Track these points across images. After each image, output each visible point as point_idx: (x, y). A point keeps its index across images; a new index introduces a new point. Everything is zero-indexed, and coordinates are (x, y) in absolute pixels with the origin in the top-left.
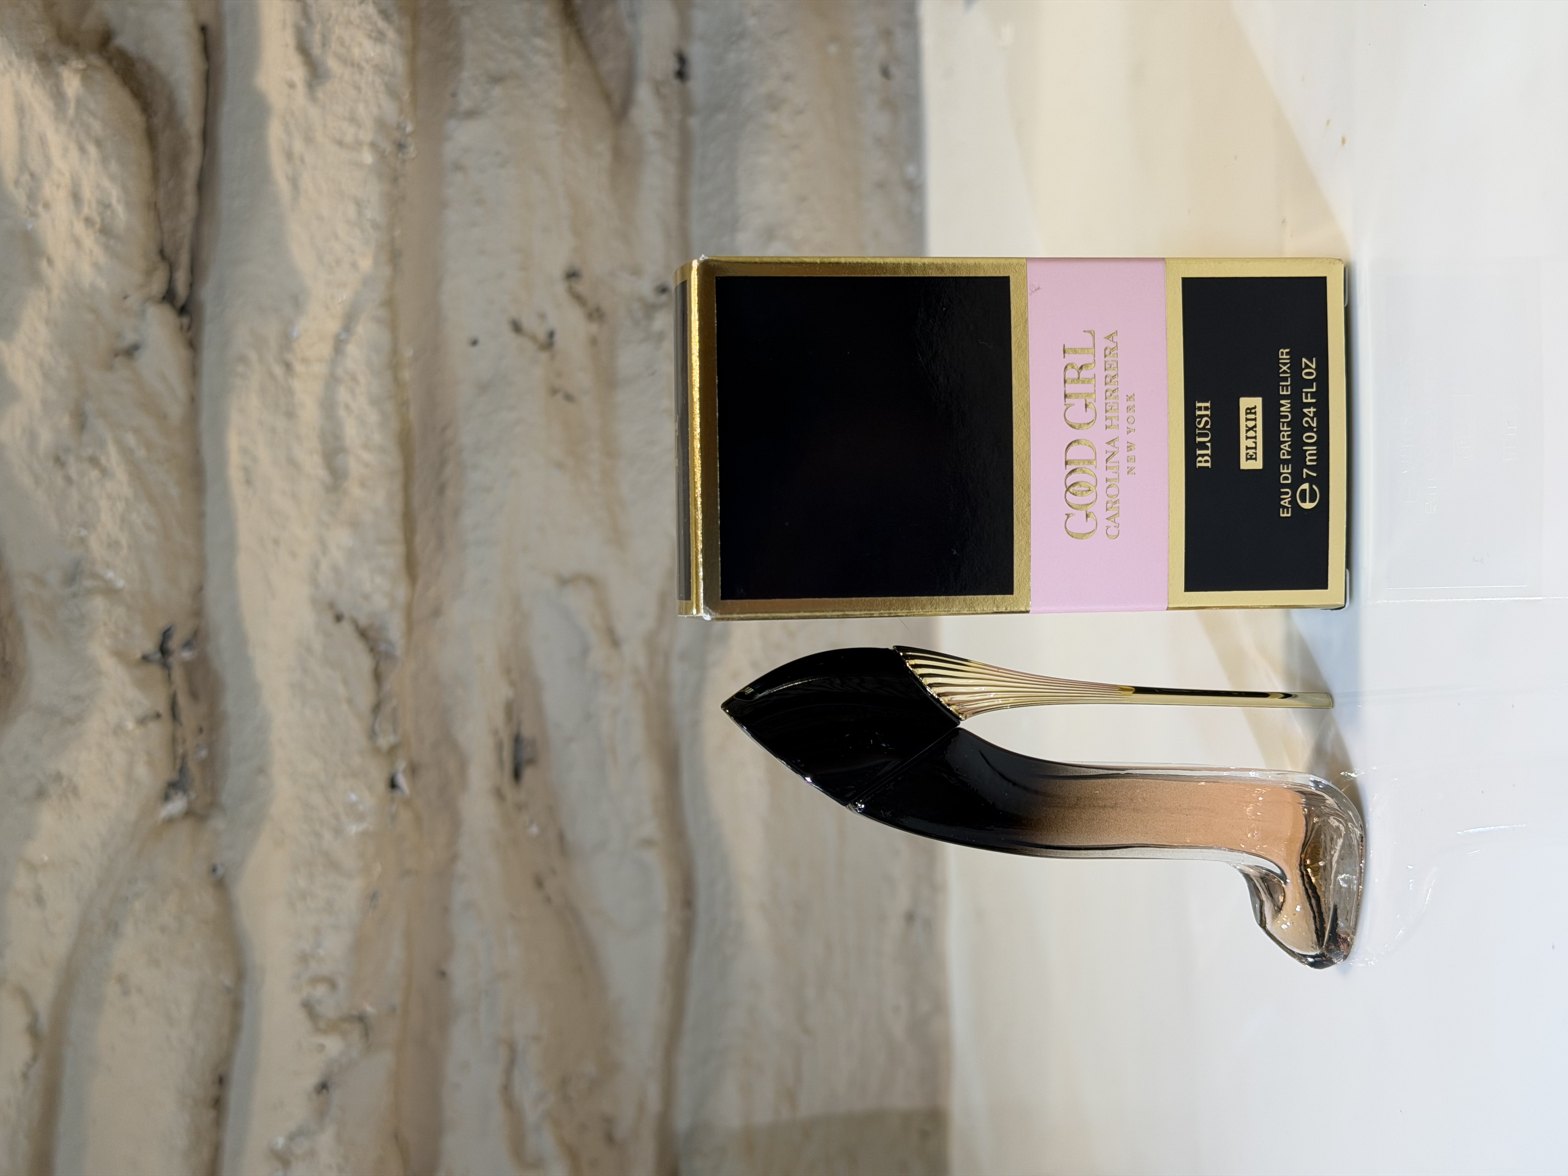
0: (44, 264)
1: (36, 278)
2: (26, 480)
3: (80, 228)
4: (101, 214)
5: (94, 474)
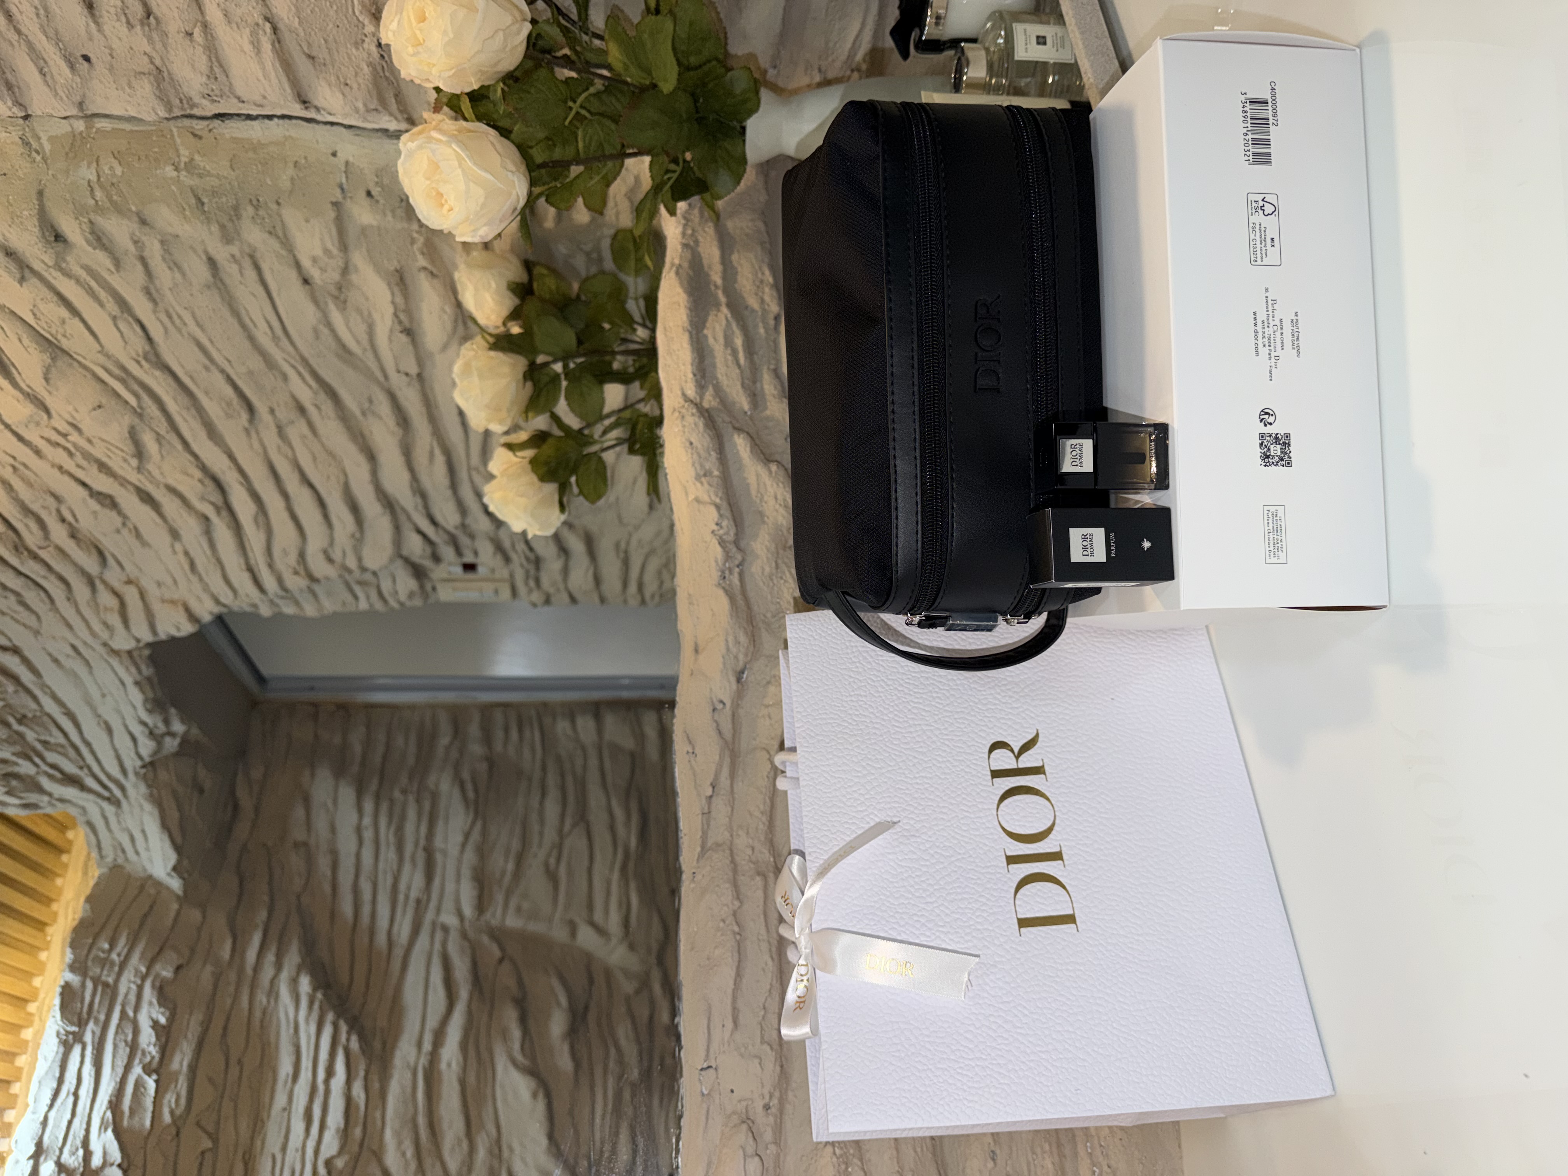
0: (766, 518)
1: (764, 522)
2: (761, 584)
3: (777, 507)
5: (782, 581)
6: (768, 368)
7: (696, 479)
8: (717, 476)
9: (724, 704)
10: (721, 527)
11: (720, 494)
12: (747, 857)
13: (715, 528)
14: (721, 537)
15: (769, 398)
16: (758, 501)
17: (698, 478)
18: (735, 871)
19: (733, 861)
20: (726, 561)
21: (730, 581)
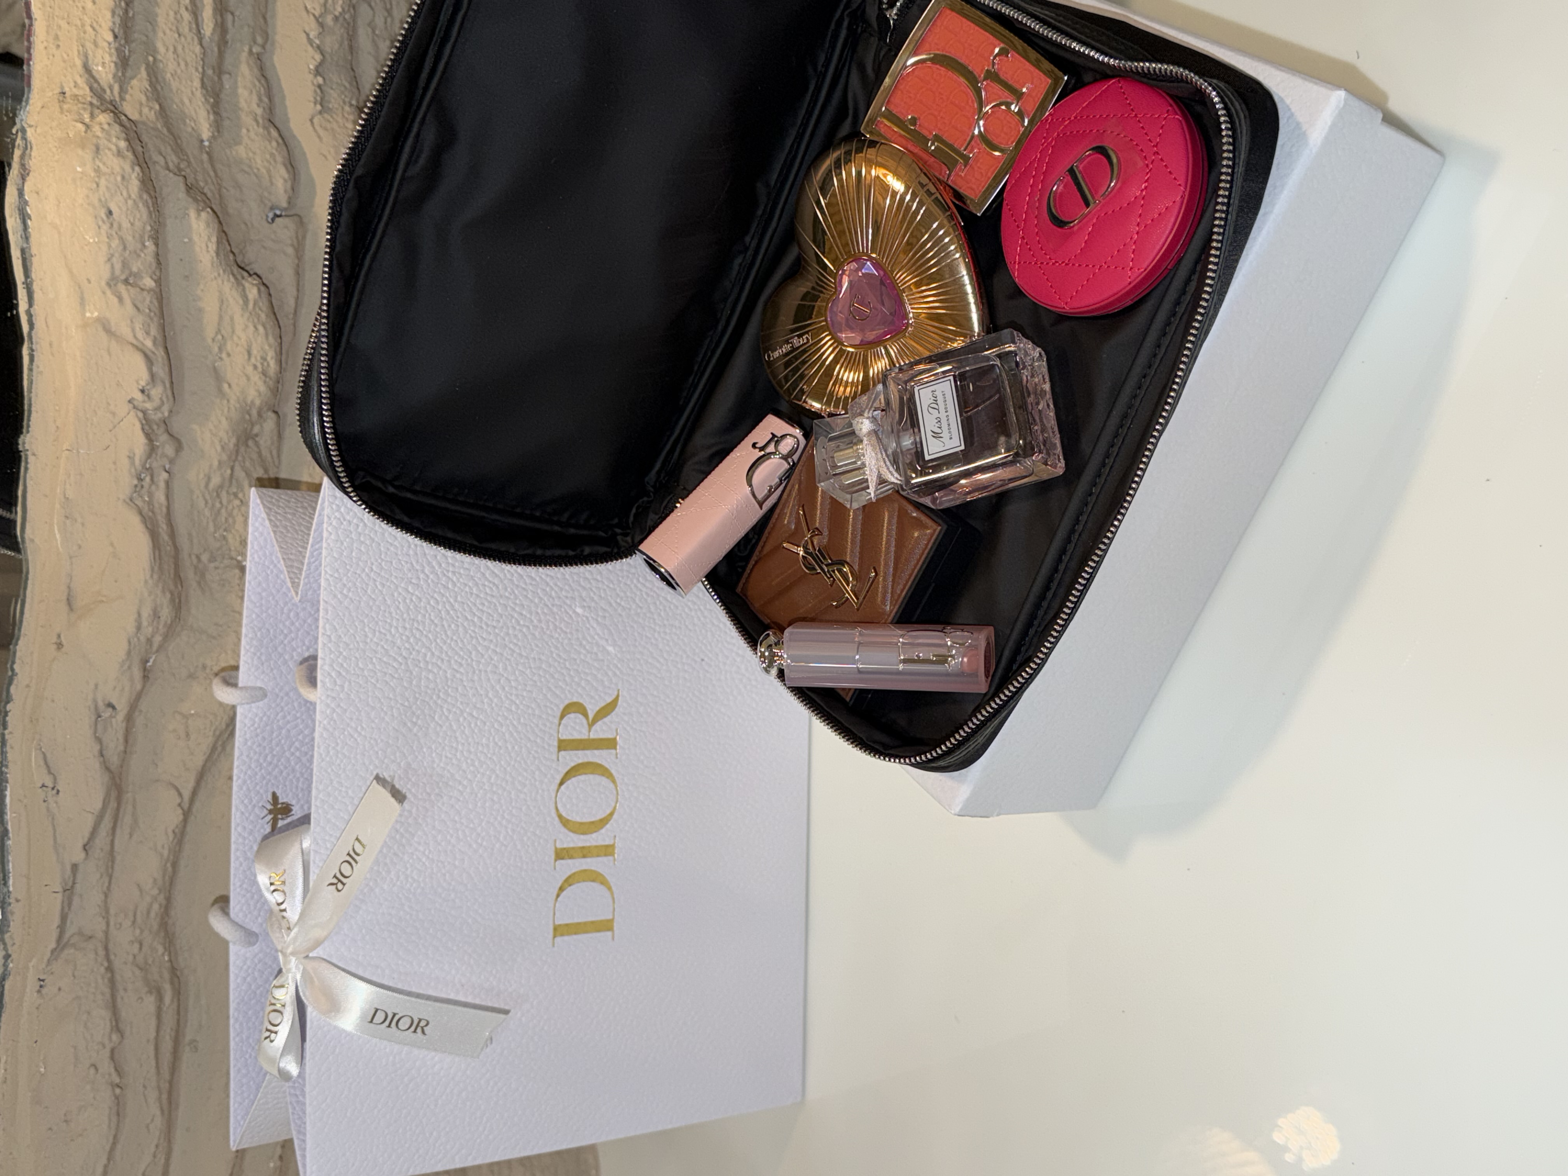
0: (226, 386)
1: (220, 392)
3: (250, 369)
4: (262, 364)
5: (237, 502)
6: (250, 52)
7: (109, 285)
8: (149, 291)
9: (114, 708)
10: (149, 396)
11: (154, 331)
12: (131, 958)
13: (138, 396)
14: (144, 412)
15: (247, 120)
16: (216, 349)
17: (112, 283)
18: (112, 983)
19: (110, 969)
20: (149, 456)
21: (151, 495)
